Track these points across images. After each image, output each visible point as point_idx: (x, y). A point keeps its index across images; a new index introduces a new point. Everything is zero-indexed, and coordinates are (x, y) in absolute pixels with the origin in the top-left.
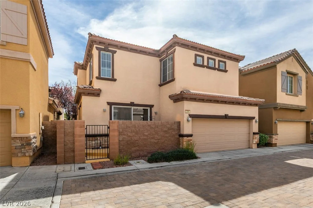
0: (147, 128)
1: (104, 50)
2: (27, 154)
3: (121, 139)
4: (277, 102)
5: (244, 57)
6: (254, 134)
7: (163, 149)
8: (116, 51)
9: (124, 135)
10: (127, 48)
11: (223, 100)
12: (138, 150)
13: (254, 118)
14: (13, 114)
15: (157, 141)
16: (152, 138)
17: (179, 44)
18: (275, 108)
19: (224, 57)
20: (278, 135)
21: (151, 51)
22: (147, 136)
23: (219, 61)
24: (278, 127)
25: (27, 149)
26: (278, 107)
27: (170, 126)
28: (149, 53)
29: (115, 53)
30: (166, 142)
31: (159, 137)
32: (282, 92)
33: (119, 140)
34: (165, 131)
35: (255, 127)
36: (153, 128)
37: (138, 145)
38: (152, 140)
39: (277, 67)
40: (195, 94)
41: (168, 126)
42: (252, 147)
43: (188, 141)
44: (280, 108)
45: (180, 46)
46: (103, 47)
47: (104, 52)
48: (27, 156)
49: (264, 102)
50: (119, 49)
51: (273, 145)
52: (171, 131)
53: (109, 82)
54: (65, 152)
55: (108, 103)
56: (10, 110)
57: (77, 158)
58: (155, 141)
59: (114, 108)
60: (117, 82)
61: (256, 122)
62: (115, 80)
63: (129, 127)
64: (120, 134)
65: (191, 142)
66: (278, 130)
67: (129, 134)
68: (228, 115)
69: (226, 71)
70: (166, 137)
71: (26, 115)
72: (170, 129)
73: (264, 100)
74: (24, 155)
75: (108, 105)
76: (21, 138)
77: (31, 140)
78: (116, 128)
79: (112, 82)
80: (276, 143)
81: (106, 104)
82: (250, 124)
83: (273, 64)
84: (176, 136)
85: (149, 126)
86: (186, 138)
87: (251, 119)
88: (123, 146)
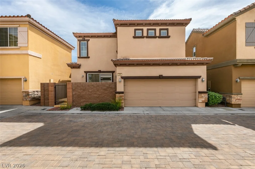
0: (91, 87)
1: (82, 40)
2: (28, 100)
3: (74, 94)
4: (237, 58)
5: (190, 20)
6: (200, 93)
7: (103, 101)
8: (89, 40)
9: (76, 91)
10: (95, 36)
11: (154, 62)
12: (85, 101)
13: (199, 77)
14: (23, 80)
15: (98, 96)
16: (95, 94)
17: (119, 25)
18: (235, 66)
19: (165, 25)
20: (242, 94)
21: (111, 35)
22: (91, 92)
23: (160, 30)
24: (242, 86)
25: (28, 97)
26: (237, 64)
27: (108, 85)
28: (110, 36)
29: (89, 41)
30: (105, 97)
31: (100, 93)
32: (246, 46)
33: (73, 94)
34: (105, 89)
35: (202, 86)
36: (95, 87)
37: (85, 98)
38: (95, 95)
39: (236, 19)
40: (132, 61)
41: (107, 85)
42: (198, 106)
43: (120, 97)
44: (241, 65)
45: (120, 26)
46: (82, 39)
47: (82, 42)
48: (28, 101)
49: (212, 60)
50: (90, 38)
51: (233, 105)
52: (109, 89)
53: (86, 59)
54: (44, 99)
55: (85, 72)
56: (21, 78)
57: (50, 103)
58: (97, 96)
59: (89, 74)
60: (90, 58)
61: (202, 81)
62: (89, 57)
63: (79, 86)
64: (73, 90)
65: (123, 97)
66: (243, 89)
67: (79, 91)
68: (162, 75)
69: (168, 37)
70: (106, 93)
71: (27, 80)
72: (109, 88)
73: (213, 58)
74: (26, 100)
75: (85, 73)
76: (25, 92)
77: (29, 93)
78: (71, 87)
79: (88, 59)
80: (240, 104)
81: (84, 72)
82: (196, 83)
83: (231, 18)
84: (113, 93)
85: (92, 85)
86: (118, 94)
87: (195, 78)
88: (75, 98)
